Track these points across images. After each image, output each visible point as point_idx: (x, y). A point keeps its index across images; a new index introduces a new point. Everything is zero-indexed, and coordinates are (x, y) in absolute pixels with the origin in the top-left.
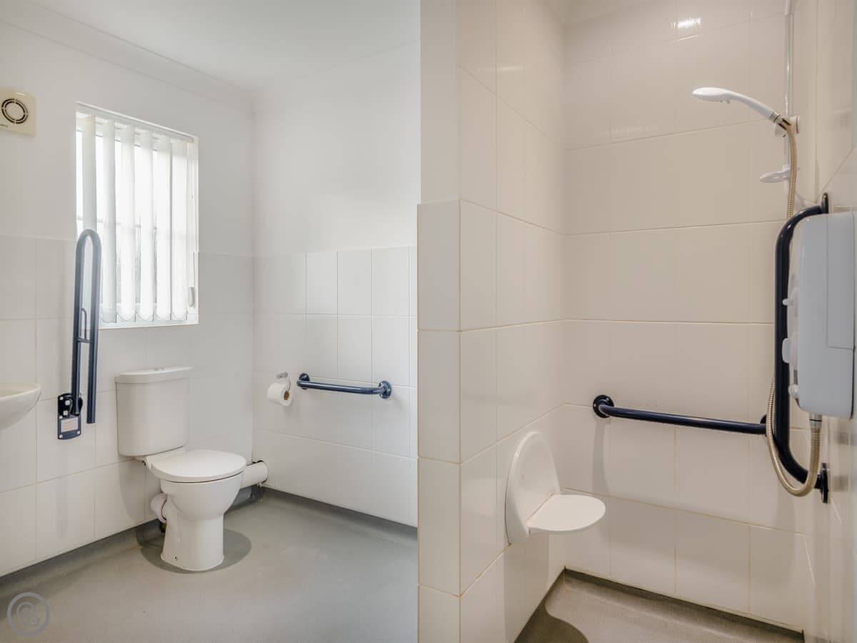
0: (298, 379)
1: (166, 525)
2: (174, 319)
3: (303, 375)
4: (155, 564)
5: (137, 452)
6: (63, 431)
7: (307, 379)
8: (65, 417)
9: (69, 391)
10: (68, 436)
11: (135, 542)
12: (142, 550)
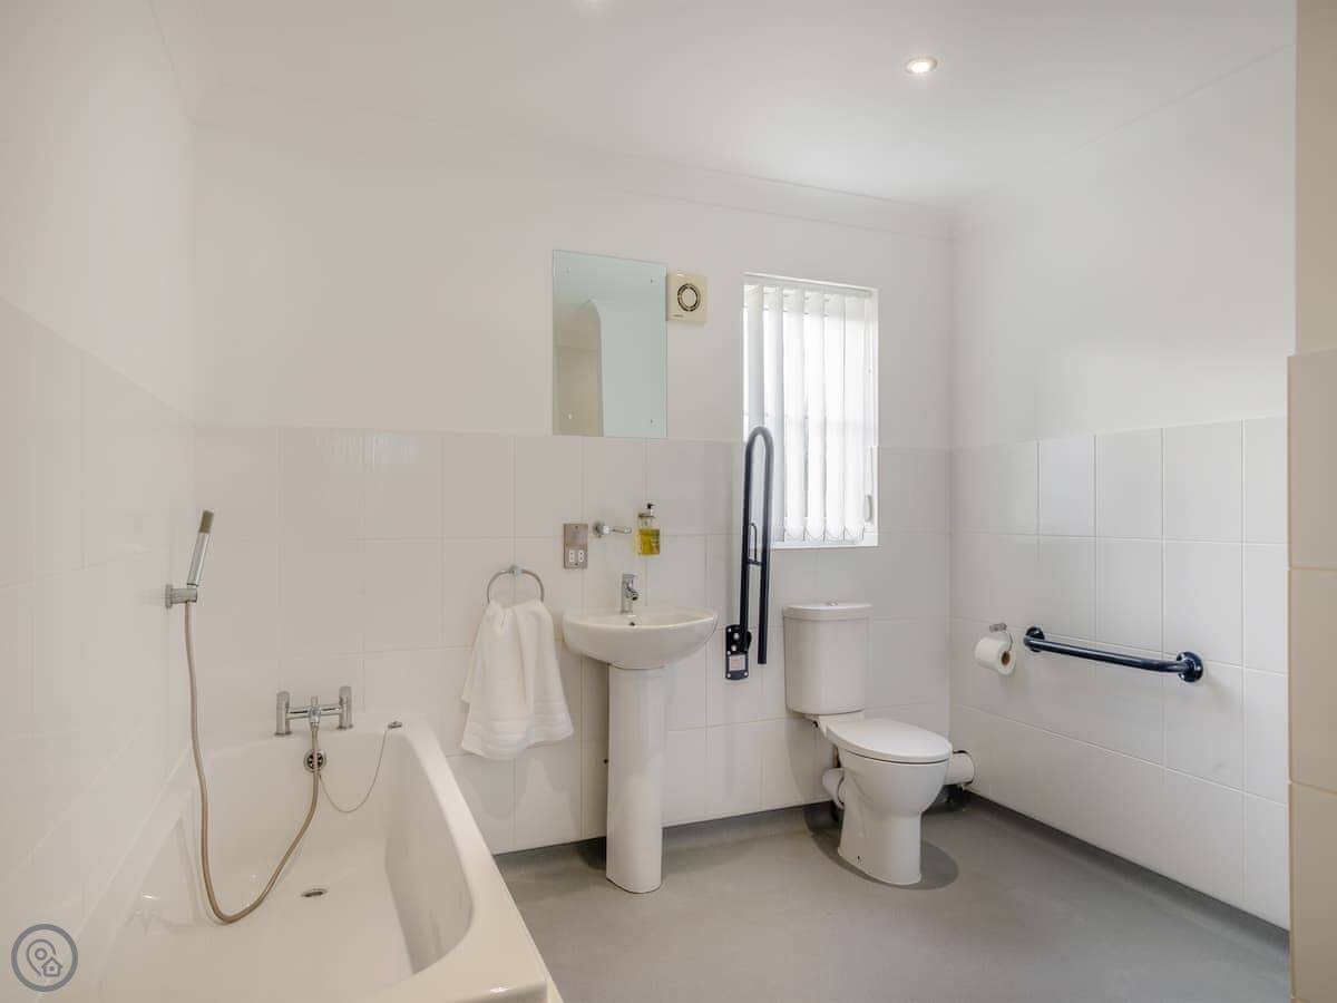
0: (1024, 636)
1: (843, 811)
2: (847, 537)
3: (1033, 629)
4: (831, 858)
5: (809, 709)
6: (731, 669)
7: (1041, 636)
8: (733, 653)
9: (737, 621)
10: (736, 676)
11: (804, 826)
12: (813, 837)
